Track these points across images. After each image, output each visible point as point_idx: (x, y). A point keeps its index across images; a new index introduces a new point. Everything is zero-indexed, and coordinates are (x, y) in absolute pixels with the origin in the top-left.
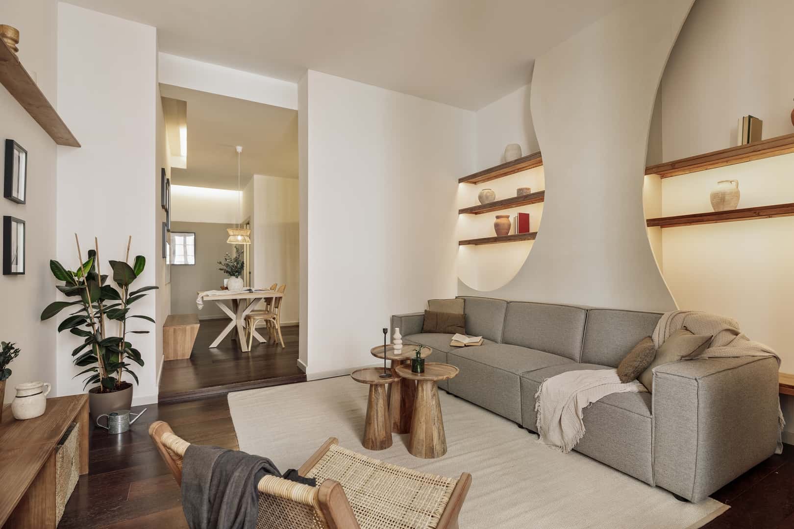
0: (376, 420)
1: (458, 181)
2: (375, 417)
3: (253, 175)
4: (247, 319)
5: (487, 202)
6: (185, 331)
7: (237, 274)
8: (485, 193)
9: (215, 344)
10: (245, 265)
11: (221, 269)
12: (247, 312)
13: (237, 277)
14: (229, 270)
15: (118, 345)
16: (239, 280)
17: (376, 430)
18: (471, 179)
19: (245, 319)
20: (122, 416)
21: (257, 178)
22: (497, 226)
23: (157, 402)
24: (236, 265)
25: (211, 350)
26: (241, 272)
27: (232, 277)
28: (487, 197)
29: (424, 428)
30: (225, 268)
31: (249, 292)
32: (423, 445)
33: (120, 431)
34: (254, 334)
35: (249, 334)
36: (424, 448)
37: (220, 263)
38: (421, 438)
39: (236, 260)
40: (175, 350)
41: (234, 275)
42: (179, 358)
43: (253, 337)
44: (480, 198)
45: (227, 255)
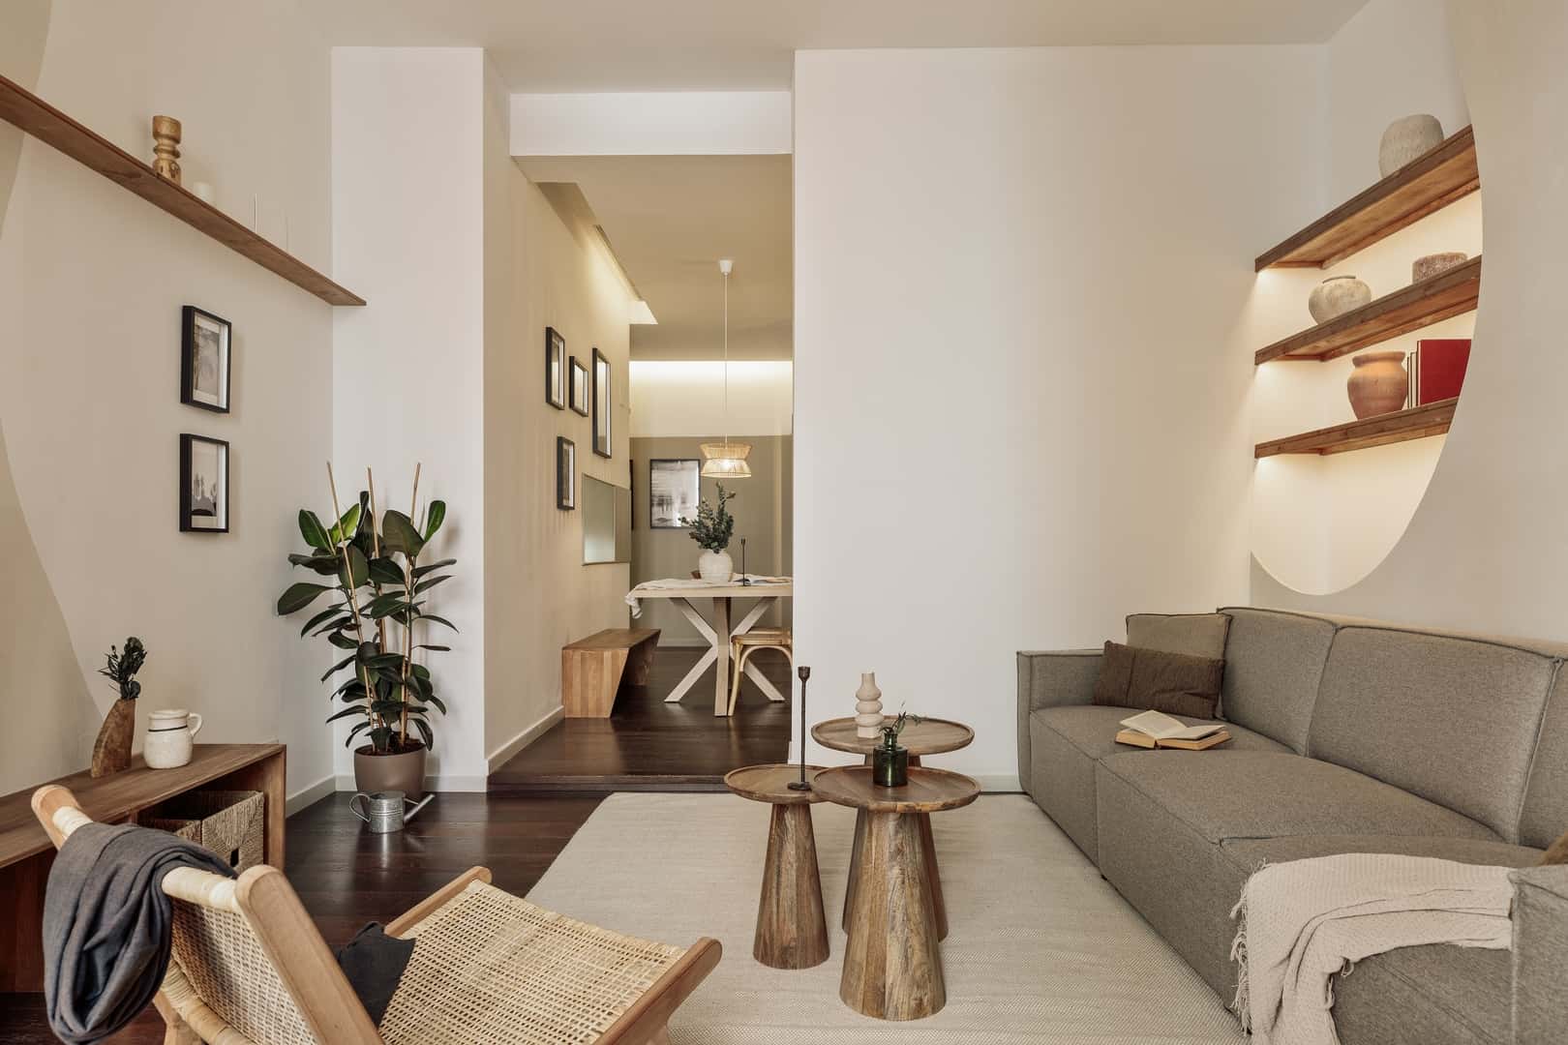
0: (774, 891)
1: (1253, 264)
2: (774, 885)
5: (1333, 316)
6: (602, 661)
8: (1326, 291)
9: (676, 695)
13: (717, 552)
14: (703, 536)
15: (399, 669)
16: (722, 555)
17: (775, 917)
18: (1287, 252)
20: (392, 801)
22: (1354, 388)
23: (485, 791)
25: (669, 706)
26: (725, 541)
27: (708, 549)
28: (1333, 302)
29: (866, 933)
30: (695, 530)
31: (741, 584)
32: (859, 979)
33: (385, 829)
36: (862, 986)
38: (858, 959)
39: (720, 513)
40: (584, 700)
42: (590, 716)
44: (1313, 306)
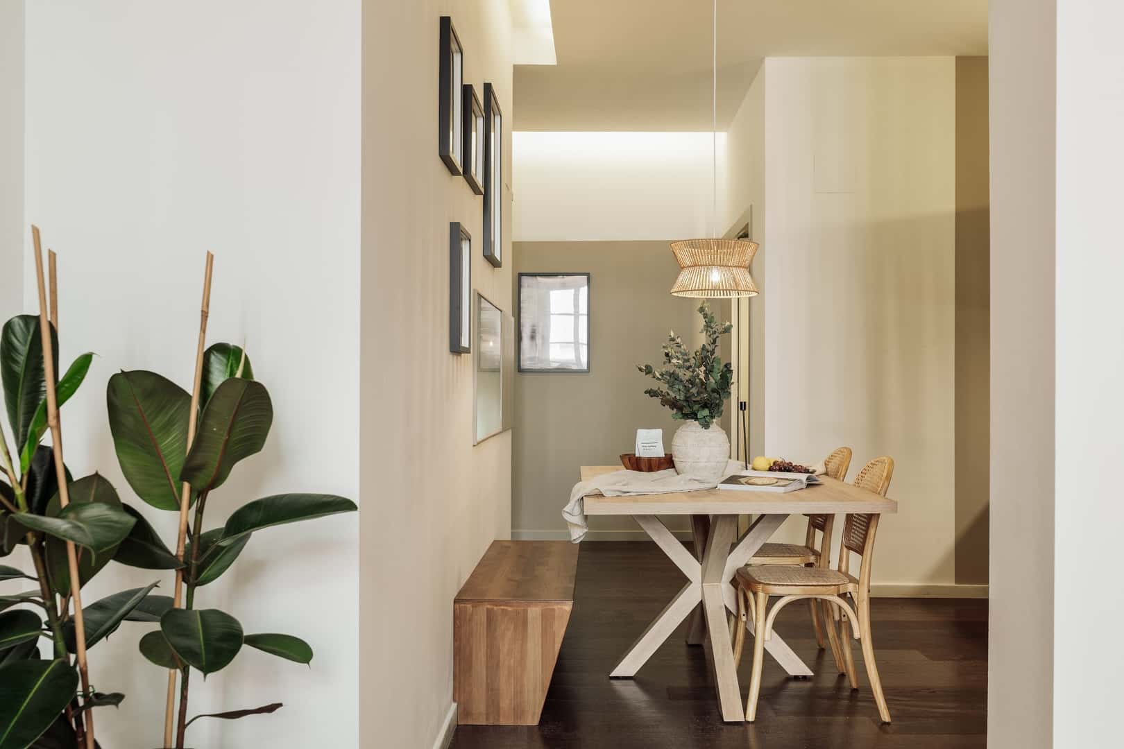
3: (762, 61)
4: (743, 582)
6: (525, 622)
7: (706, 412)
9: (630, 665)
10: (734, 379)
11: (652, 393)
12: (742, 556)
13: (707, 424)
14: (681, 397)
16: (715, 432)
19: (734, 582)
21: (776, 68)
24: (702, 376)
25: (617, 685)
26: (718, 405)
27: (689, 421)
30: (664, 388)
34: (768, 640)
35: (750, 640)
37: (648, 370)
39: (706, 358)
40: (493, 693)
41: (694, 416)
42: (503, 722)
43: (766, 654)
45: (673, 340)
